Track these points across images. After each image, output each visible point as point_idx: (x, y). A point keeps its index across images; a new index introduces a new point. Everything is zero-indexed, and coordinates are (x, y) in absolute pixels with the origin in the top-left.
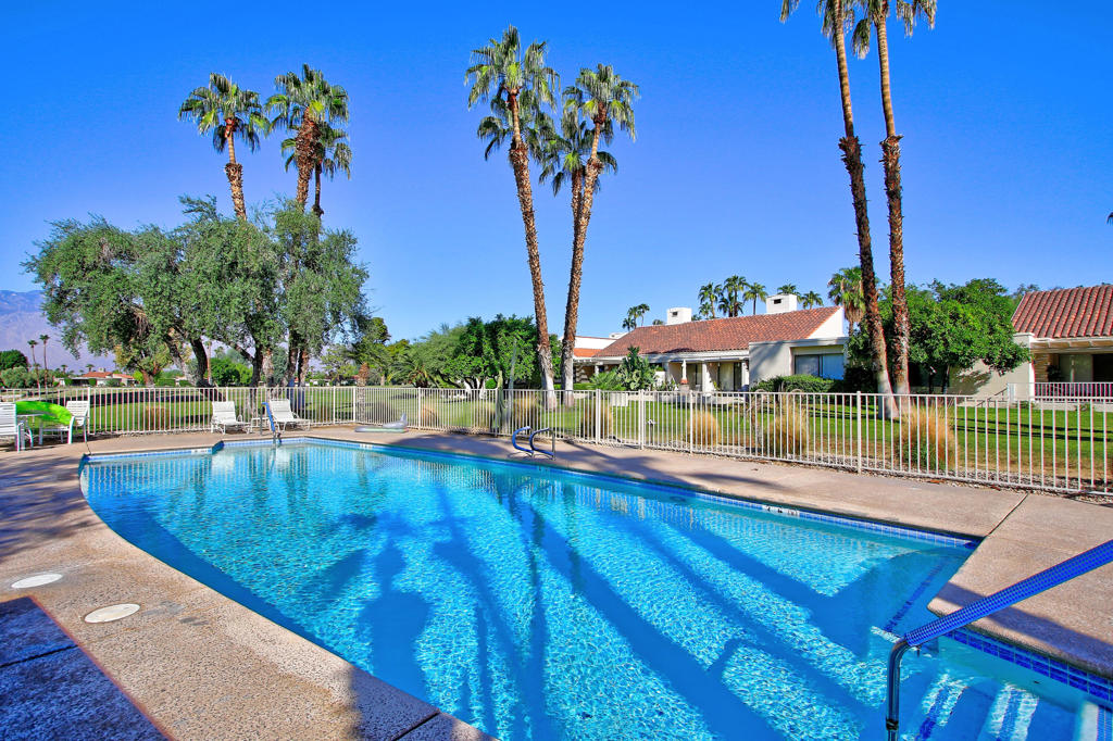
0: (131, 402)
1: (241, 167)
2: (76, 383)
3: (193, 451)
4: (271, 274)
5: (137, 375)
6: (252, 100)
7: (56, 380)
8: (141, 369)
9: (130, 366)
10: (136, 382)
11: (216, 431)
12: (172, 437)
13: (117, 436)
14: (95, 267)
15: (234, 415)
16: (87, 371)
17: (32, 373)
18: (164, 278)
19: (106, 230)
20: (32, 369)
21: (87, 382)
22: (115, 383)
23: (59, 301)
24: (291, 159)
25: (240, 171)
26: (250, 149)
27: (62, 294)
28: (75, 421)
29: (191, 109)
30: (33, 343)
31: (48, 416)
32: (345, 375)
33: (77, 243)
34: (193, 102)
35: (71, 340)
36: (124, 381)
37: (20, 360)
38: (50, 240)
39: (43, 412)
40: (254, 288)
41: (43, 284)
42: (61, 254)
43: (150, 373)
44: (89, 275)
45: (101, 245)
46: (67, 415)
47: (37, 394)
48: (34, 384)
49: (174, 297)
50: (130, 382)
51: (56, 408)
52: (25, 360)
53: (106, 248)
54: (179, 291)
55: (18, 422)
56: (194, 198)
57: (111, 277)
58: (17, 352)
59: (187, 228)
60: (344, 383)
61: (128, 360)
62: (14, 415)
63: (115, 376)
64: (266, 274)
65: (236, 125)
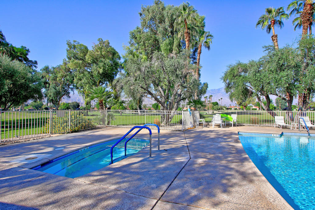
0: (240, 114)
1: (277, 35)
2: (228, 109)
3: (272, 135)
4: (299, 66)
5: (241, 107)
6: (281, 10)
7: (224, 108)
8: (242, 105)
9: (240, 105)
10: (241, 109)
11: (276, 127)
12: (261, 128)
13: (244, 125)
14: (237, 76)
15: (284, 122)
16: (229, 106)
17: (219, 107)
18: (258, 74)
19: (239, 64)
20: (219, 106)
21: (229, 109)
22: (236, 109)
23: (228, 87)
24: (297, 25)
25: (277, 37)
26: (280, 28)
27: (229, 84)
28: (234, 121)
29: (259, 23)
30: (219, 100)
31: (227, 118)
32: (312, 106)
33: (232, 69)
34: (260, 21)
35: (231, 97)
36: (238, 109)
37: (217, 104)
38: (226, 71)
39: (226, 117)
40: (292, 73)
41: (224, 83)
42: (229, 74)
43: (245, 106)
44: (236, 78)
45: (239, 68)
46: (232, 118)
47: (220, 111)
48: (220, 109)
49: (261, 80)
50: (239, 109)
51: (229, 116)
52: (218, 104)
53: (240, 69)
54: (263, 78)
55: (221, 120)
56: (267, 45)
57: (241, 77)
58: (216, 102)
59: (264, 57)
60: (312, 109)
61: (239, 103)
62: (220, 118)
63: (236, 107)
64: (297, 66)
65: (275, 22)
